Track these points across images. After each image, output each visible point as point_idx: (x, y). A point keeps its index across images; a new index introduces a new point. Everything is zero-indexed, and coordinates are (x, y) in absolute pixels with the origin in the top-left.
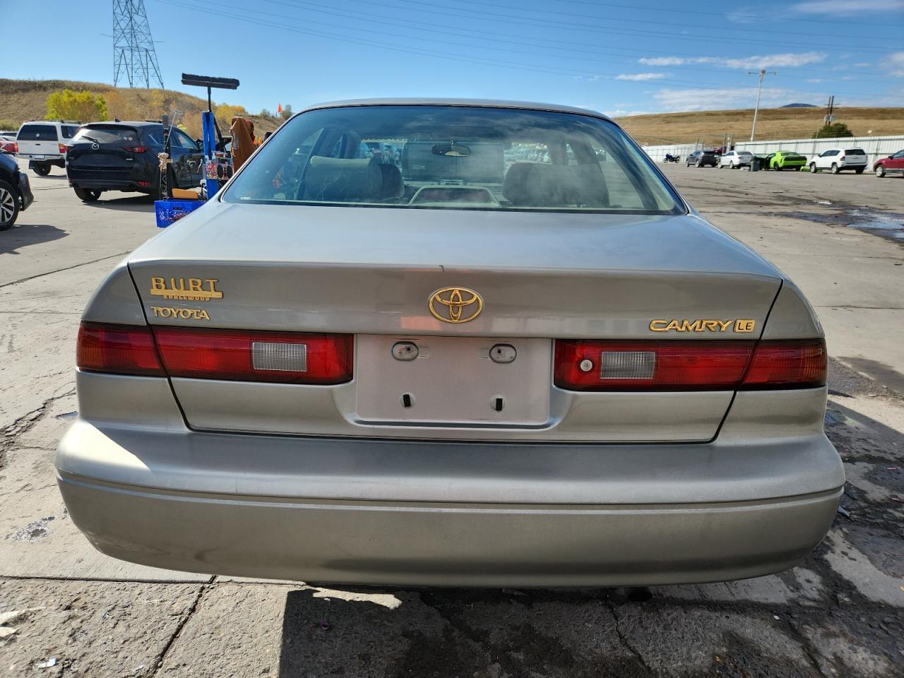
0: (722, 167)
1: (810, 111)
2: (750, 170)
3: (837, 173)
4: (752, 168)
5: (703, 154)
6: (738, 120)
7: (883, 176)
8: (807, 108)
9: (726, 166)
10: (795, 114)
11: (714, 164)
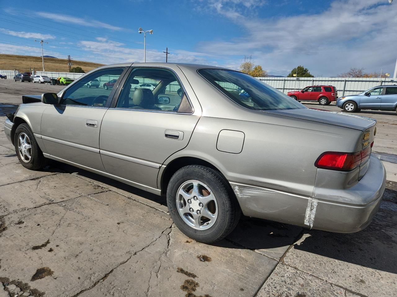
0: (35, 82)
1: (57, 60)
2: (51, 84)
3: (90, 88)
4: (52, 83)
5: (22, 76)
6: (24, 60)
7: (107, 89)
8: (55, 58)
9: (37, 82)
10: (50, 60)
11: (30, 80)
